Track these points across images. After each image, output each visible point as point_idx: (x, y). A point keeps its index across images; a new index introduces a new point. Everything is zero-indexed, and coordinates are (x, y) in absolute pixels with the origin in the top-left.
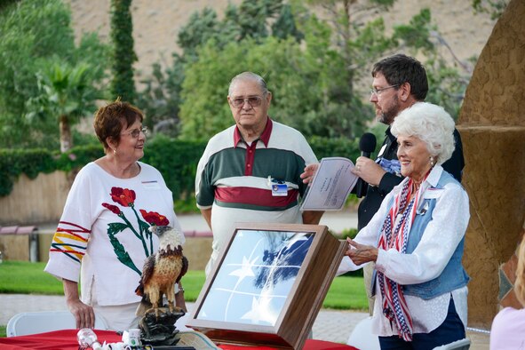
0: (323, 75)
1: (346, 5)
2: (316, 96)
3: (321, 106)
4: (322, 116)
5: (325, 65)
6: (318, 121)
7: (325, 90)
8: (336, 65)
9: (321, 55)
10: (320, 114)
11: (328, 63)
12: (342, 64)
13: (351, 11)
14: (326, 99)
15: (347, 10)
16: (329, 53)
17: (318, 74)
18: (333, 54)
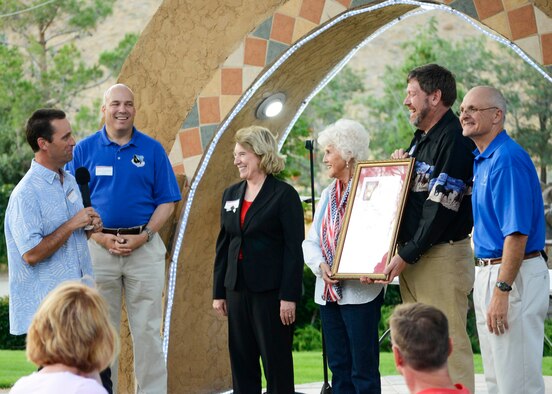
0: (14, 110)
1: (41, 29)
2: (7, 137)
3: (12, 147)
4: (14, 160)
5: (17, 99)
6: (10, 166)
7: (17, 129)
8: (30, 99)
9: (11, 87)
10: (12, 158)
11: (20, 96)
12: (38, 99)
13: (47, 35)
14: (19, 140)
15: (42, 35)
16: (21, 85)
17: (9, 109)
18: (26, 86)
